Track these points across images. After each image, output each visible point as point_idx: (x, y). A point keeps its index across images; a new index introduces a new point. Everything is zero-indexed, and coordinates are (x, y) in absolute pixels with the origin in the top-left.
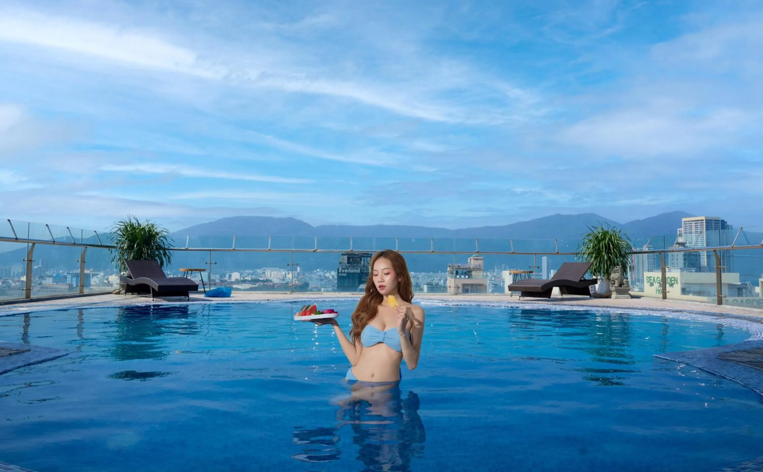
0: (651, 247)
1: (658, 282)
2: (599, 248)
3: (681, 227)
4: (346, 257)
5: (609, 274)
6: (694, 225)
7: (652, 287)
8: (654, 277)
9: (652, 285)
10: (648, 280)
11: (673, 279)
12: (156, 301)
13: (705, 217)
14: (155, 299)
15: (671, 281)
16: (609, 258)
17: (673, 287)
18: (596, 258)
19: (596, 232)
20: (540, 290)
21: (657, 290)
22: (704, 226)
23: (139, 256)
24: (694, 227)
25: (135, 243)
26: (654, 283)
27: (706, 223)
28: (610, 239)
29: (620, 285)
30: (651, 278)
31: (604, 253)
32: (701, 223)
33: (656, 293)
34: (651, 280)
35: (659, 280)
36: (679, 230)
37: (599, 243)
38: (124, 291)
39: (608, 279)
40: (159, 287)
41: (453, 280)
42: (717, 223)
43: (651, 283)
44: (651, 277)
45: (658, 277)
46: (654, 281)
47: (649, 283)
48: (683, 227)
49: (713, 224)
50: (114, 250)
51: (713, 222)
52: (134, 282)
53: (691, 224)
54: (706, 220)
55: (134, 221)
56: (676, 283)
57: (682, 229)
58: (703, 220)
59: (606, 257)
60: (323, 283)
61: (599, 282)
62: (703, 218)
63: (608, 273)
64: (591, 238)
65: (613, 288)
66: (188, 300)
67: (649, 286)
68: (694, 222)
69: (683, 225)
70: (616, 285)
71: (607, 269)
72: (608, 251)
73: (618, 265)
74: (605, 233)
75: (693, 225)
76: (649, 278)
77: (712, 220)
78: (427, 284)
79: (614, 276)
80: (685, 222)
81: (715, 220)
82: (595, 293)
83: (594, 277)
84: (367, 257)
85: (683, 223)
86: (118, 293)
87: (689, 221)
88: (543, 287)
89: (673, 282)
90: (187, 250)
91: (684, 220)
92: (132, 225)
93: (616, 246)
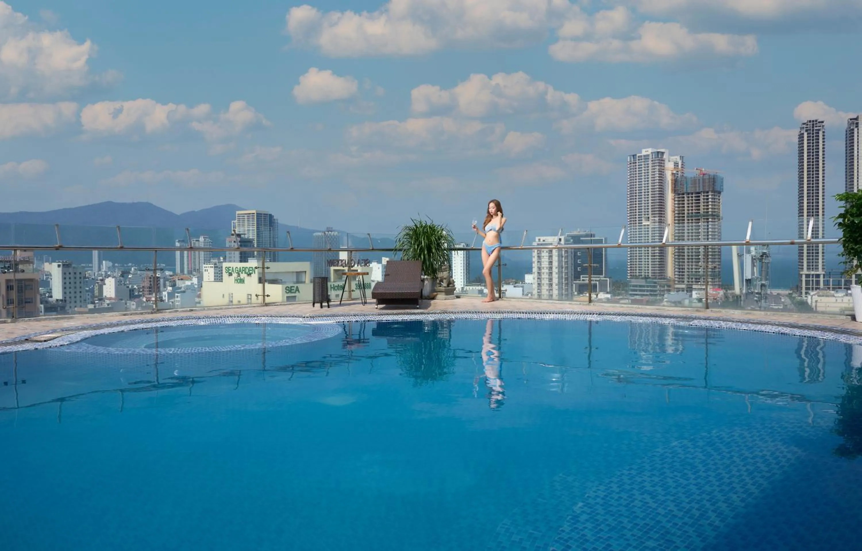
0: (207, 238)
1: (237, 272)
3: (235, 220)
6: (247, 217)
7: (231, 277)
8: (233, 268)
9: (230, 274)
10: (226, 270)
11: (251, 269)
13: (256, 211)
15: (249, 270)
17: (251, 277)
21: (235, 280)
22: (255, 219)
24: (246, 219)
26: (233, 273)
27: (257, 216)
30: (230, 269)
32: (252, 216)
33: (235, 283)
34: (230, 270)
35: (238, 270)
36: (233, 222)
42: (266, 217)
43: (229, 273)
44: (230, 267)
45: (237, 268)
46: (233, 271)
47: (228, 274)
48: (237, 220)
49: (262, 219)
51: (263, 215)
53: (244, 216)
54: (257, 214)
56: (253, 273)
57: (236, 221)
58: (254, 214)
62: (254, 212)
67: (228, 276)
68: (247, 215)
69: (237, 218)
76: (228, 269)
77: (261, 214)
80: (238, 214)
81: (264, 214)
85: (237, 215)
87: (242, 214)
89: (251, 272)
91: (238, 212)
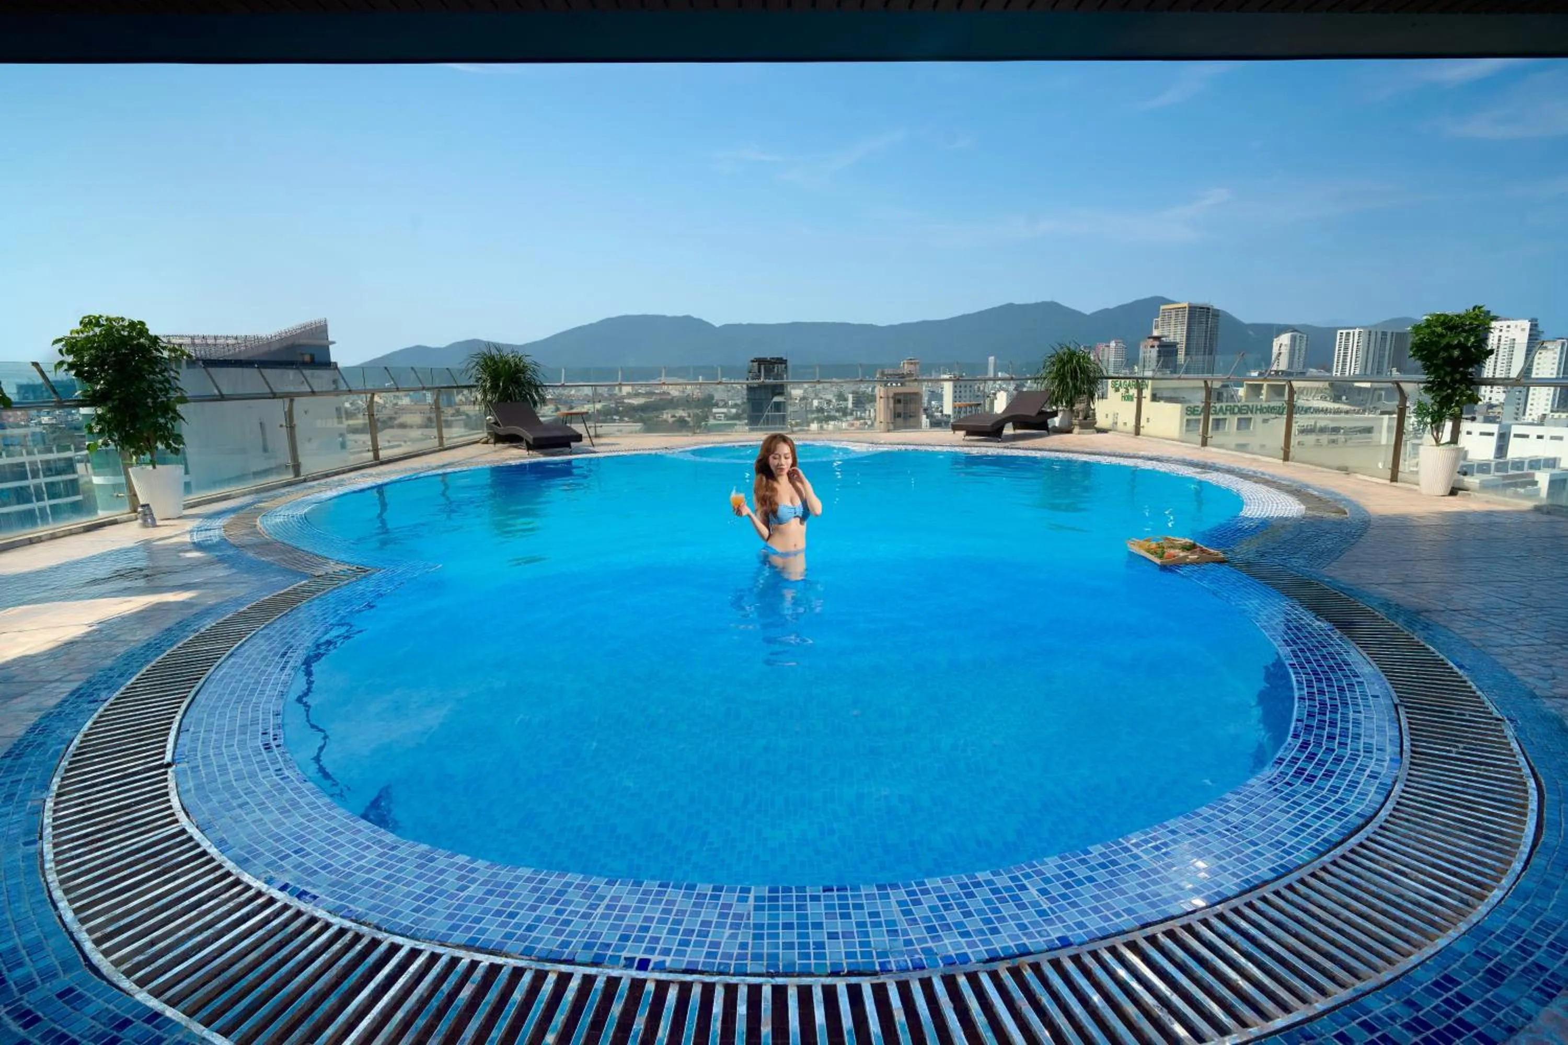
2: (1063, 374)
3: (1158, 317)
4: (756, 364)
5: (1073, 405)
12: (532, 457)
13: (1189, 304)
14: (531, 452)
16: (1074, 385)
18: (1059, 385)
19: (1061, 352)
20: (989, 430)
22: (1187, 315)
23: (505, 397)
24: (1173, 316)
25: (499, 380)
27: (1189, 311)
28: (1078, 362)
29: (1085, 418)
31: (1069, 380)
32: (1183, 311)
36: (1156, 321)
37: (1064, 365)
38: (492, 440)
39: (1072, 411)
40: (535, 439)
41: (882, 389)
42: (1202, 311)
48: (1160, 317)
49: (1197, 312)
50: (474, 389)
52: (502, 430)
53: (1171, 312)
54: (1190, 307)
55: (494, 352)
57: (1159, 319)
58: (1185, 308)
59: (1071, 384)
60: (730, 394)
61: (1060, 415)
62: (1186, 305)
63: (1071, 403)
64: (1053, 359)
65: (1075, 421)
66: (571, 454)
68: (1175, 310)
69: (1160, 314)
70: (1080, 418)
71: (1071, 399)
72: (1074, 378)
73: (1084, 393)
74: (1072, 354)
75: (1173, 313)
77: (1196, 308)
78: (853, 393)
79: (1077, 407)
80: (1163, 310)
81: (1200, 308)
82: (1054, 427)
83: (1054, 408)
84: (781, 363)
85: (1161, 312)
86: (486, 443)
87: (1168, 309)
88: (992, 426)
90: (563, 386)
91: (1162, 307)
92: (492, 358)
93: (1084, 371)
